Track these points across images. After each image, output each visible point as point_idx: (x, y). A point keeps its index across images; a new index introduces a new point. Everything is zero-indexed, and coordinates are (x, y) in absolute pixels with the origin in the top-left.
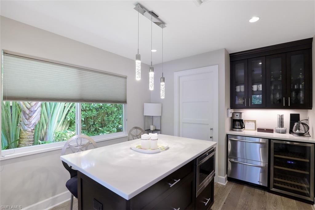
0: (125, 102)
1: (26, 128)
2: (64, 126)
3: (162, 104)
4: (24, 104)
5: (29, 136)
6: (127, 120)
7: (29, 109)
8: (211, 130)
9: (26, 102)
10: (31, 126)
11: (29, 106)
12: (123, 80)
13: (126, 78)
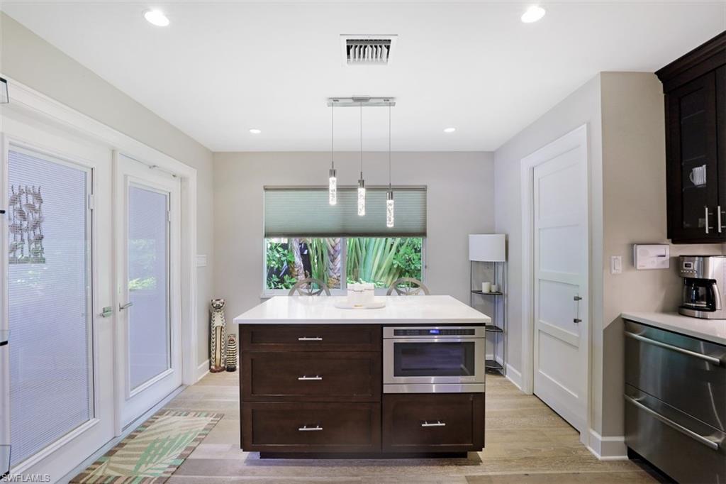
0: (423, 234)
1: (331, 274)
2: (391, 277)
3: (507, 237)
4: (329, 241)
5: (335, 284)
6: (426, 267)
7: (333, 248)
8: (575, 299)
9: (331, 239)
10: (336, 271)
11: (333, 243)
12: (418, 194)
13: (424, 189)
